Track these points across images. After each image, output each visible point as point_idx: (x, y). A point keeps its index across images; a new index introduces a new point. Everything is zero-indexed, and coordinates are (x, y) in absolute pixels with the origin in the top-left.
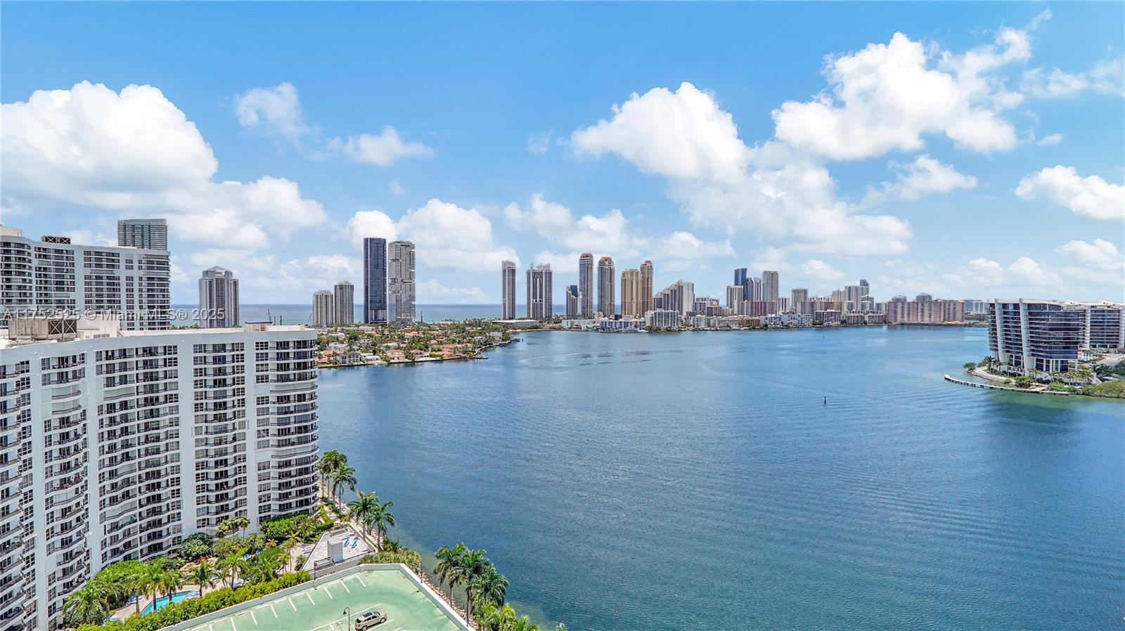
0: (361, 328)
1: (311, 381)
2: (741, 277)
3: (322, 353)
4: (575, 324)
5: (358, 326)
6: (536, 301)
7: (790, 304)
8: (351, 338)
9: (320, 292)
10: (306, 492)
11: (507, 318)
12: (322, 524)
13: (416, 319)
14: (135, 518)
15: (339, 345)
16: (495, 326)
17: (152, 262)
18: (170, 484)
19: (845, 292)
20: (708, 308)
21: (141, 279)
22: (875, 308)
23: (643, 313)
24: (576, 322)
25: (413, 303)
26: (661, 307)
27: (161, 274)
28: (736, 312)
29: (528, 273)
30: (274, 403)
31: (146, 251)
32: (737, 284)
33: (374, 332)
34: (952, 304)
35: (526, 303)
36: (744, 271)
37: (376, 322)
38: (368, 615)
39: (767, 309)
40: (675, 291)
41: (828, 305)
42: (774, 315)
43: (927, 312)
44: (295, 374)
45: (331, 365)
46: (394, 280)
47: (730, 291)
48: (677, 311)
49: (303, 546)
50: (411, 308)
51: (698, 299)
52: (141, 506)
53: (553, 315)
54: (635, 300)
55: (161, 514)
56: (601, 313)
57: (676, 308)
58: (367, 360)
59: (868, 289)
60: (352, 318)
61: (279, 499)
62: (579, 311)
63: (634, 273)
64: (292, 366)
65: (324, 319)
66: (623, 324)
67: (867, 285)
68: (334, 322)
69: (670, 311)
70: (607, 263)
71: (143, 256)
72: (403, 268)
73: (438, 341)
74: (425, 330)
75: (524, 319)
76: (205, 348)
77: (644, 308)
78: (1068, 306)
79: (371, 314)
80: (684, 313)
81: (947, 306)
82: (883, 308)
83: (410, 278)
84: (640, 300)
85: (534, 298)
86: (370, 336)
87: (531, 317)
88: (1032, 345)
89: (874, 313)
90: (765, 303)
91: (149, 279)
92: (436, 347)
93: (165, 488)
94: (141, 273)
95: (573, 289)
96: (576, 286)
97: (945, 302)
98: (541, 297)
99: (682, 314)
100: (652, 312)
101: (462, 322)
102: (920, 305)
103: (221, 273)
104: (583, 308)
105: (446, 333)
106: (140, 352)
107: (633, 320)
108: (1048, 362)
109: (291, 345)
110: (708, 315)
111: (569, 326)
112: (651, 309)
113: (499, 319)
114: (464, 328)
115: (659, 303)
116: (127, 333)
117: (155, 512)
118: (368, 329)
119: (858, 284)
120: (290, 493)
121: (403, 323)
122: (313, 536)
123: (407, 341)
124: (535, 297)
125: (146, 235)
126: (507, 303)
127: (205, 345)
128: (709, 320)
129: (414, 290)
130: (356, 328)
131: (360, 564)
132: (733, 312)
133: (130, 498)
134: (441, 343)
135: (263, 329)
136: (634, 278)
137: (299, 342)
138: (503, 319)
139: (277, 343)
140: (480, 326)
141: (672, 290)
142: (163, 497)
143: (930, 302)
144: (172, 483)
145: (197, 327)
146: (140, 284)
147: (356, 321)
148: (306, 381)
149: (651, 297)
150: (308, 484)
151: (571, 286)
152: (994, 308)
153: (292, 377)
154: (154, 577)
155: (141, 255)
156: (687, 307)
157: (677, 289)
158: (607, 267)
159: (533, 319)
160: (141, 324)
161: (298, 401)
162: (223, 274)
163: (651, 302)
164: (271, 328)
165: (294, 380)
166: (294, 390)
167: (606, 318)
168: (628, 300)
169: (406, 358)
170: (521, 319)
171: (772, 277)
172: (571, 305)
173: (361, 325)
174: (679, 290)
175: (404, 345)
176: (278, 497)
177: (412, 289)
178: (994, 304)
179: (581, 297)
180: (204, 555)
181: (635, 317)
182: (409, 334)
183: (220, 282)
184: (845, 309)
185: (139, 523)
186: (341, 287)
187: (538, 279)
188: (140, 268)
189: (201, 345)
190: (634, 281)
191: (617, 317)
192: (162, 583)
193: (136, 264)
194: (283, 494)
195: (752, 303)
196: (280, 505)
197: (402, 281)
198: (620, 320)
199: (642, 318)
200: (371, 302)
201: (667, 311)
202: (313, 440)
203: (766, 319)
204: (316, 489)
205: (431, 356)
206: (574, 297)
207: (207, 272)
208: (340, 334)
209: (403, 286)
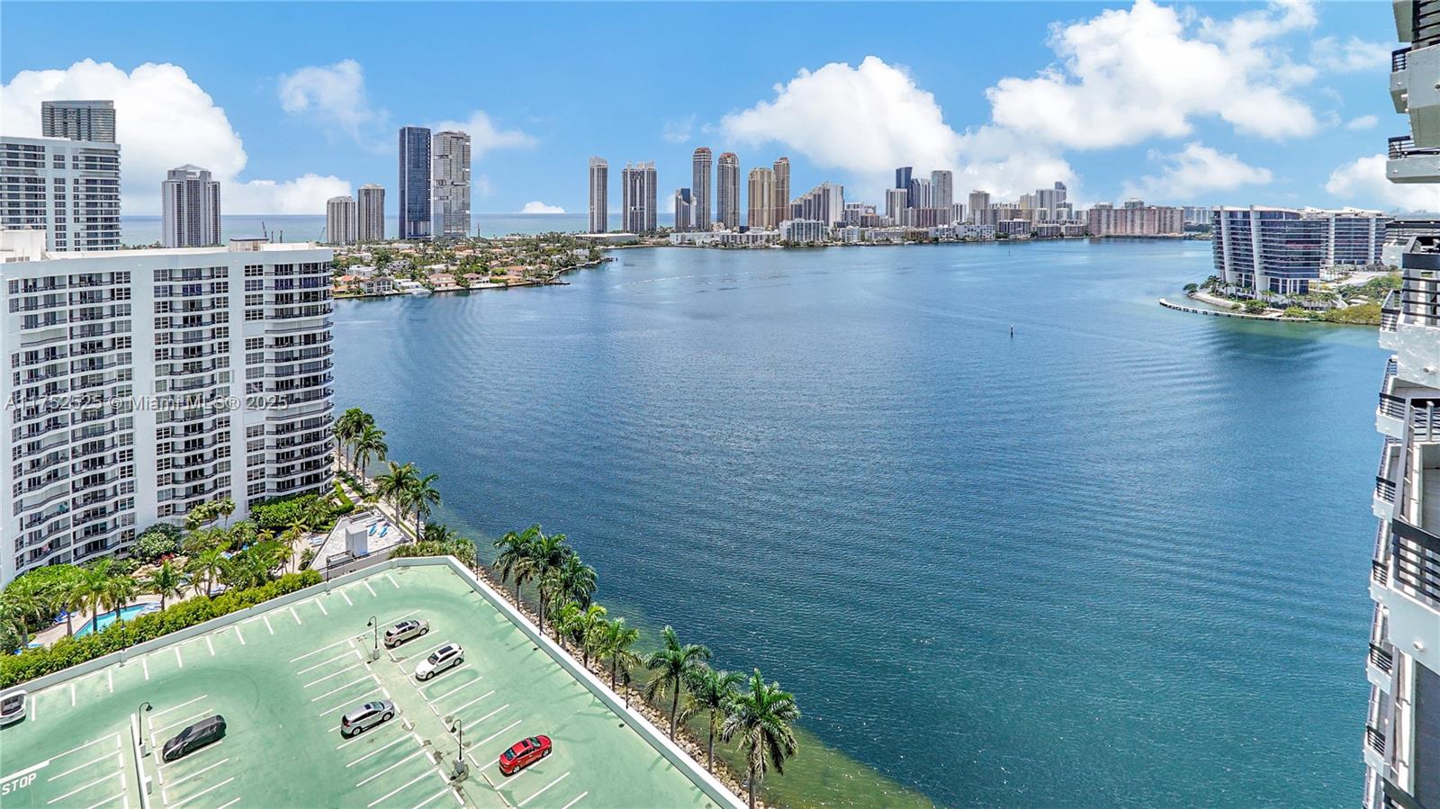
0: (395, 245)
1: (326, 316)
2: (904, 177)
3: (339, 279)
4: (688, 238)
5: (390, 243)
6: (635, 209)
7: (967, 212)
8: (380, 260)
9: (337, 198)
10: (317, 465)
11: (595, 230)
12: (337, 507)
13: (471, 234)
14: (66, 507)
15: (363, 269)
16: (580, 242)
17: (94, 159)
18: (118, 458)
19: (1035, 197)
20: (862, 217)
21: (76, 181)
22: (1073, 216)
23: (777, 224)
24: (688, 235)
25: (467, 212)
26: (800, 217)
27: (108, 175)
28: (898, 222)
29: (625, 174)
30: (271, 346)
31: (84, 143)
32: (899, 186)
33: (413, 251)
34: (1169, 212)
35: (621, 212)
36: (909, 170)
37: (415, 237)
38: (403, 625)
39: (938, 217)
40: (819, 195)
41: (1015, 213)
42: (946, 226)
43: (1138, 222)
44: (300, 308)
45: (352, 295)
46: (441, 183)
47: (890, 195)
48: (821, 221)
49: (312, 537)
50: (464, 220)
51: (849, 206)
52: (75, 490)
53: (658, 226)
54: (766, 208)
55: (104, 500)
56: (722, 224)
57: (821, 216)
58: (403, 288)
59: (1065, 194)
60: (383, 232)
61: (277, 475)
62: (693, 222)
63: (766, 173)
64: (296, 297)
65: (343, 234)
66: (751, 238)
67: (1064, 188)
68: (357, 238)
69: (812, 221)
70: (729, 160)
71: (80, 151)
72: (454, 166)
73: (501, 262)
74: (483, 248)
75: (618, 232)
76: (171, 274)
77: (779, 217)
78: (1308, 213)
79: (409, 227)
80: (831, 225)
81: (1162, 214)
82: (1084, 217)
83: (464, 180)
84: (773, 207)
85: (632, 205)
86: (407, 256)
87: (628, 229)
88: (1265, 262)
89: (1073, 223)
90: (935, 211)
91: (88, 181)
92: (498, 270)
93: (110, 465)
94: (77, 174)
95: (685, 193)
96: (689, 190)
97: (1160, 209)
98: (642, 203)
99: (828, 225)
100: (790, 223)
101: (534, 237)
102: (1129, 213)
103: (194, 174)
104: (698, 218)
105: (513, 251)
106: (76, 281)
107: (764, 233)
108: (1285, 282)
109: (296, 269)
110: (862, 226)
111: (679, 241)
112: (787, 219)
113: (585, 233)
114: (537, 245)
115: (798, 211)
116: (55, 256)
117: (95, 497)
118: (405, 247)
119: (1052, 187)
120: (293, 467)
121: (453, 238)
122: (326, 523)
123: (458, 263)
124: (633, 203)
125: (84, 122)
126: (595, 212)
127: (171, 271)
128: (864, 232)
129: (469, 196)
130: (388, 246)
131: (391, 558)
132: (894, 222)
133: (59, 479)
134: (506, 264)
135: (256, 248)
136: (766, 179)
137: (307, 266)
138: (590, 233)
139: (276, 266)
140: (558, 242)
141: (815, 195)
142: (108, 477)
143: (1142, 209)
144: (121, 457)
145: (158, 246)
146: (76, 189)
147: (387, 237)
148: (317, 317)
149: (788, 202)
150: (318, 453)
151: (682, 190)
152: (1219, 216)
153: (296, 312)
154: (94, 586)
155: (76, 149)
156: (835, 216)
157: (821, 193)
158: (729, 166)
159: (632, 231)
160: (77, 243)
161: (306, 344)
162: (198, 174)
163: (788, 209)
164: (266, 247)
165: (300, 315)
166: (299, 329)
167: (729, 231)
168: (757, 207)
169: (458, 284)
170: (614, 232)
171: (944, 179)
172: (682, 213)
173: (395, 242)
174: (824, 194)
175: (455, 268)
176: (275, 472)
177: (466, 193)
178: (1219, 212)
179: (695, 203)
180: (167, 554)
181: (766, 230)
182: (460, 253)
183: (194, 186)
184: (1036, 217)
185: (72, 513)
186: (367, 192)
187: (638, 181)
188: (76, 167)
189: (165, 271)
190: (766, 184)
191: (743, 230)
192: (106, 594)
193: (69, 162)
194: (283, 468)
195: (919, 211)
196: (278, 483)
197: (452, 183)
198: (747, 233)
199: (776, 230)
200: (409, 212)
201: (808, 221)
202: (326, 394)
203: (937, 230)
204: (330, 460)
205: (491, 281)
206: (686, 204)
207: (174, 172)
208: (365, 254)
209: (454, 190)
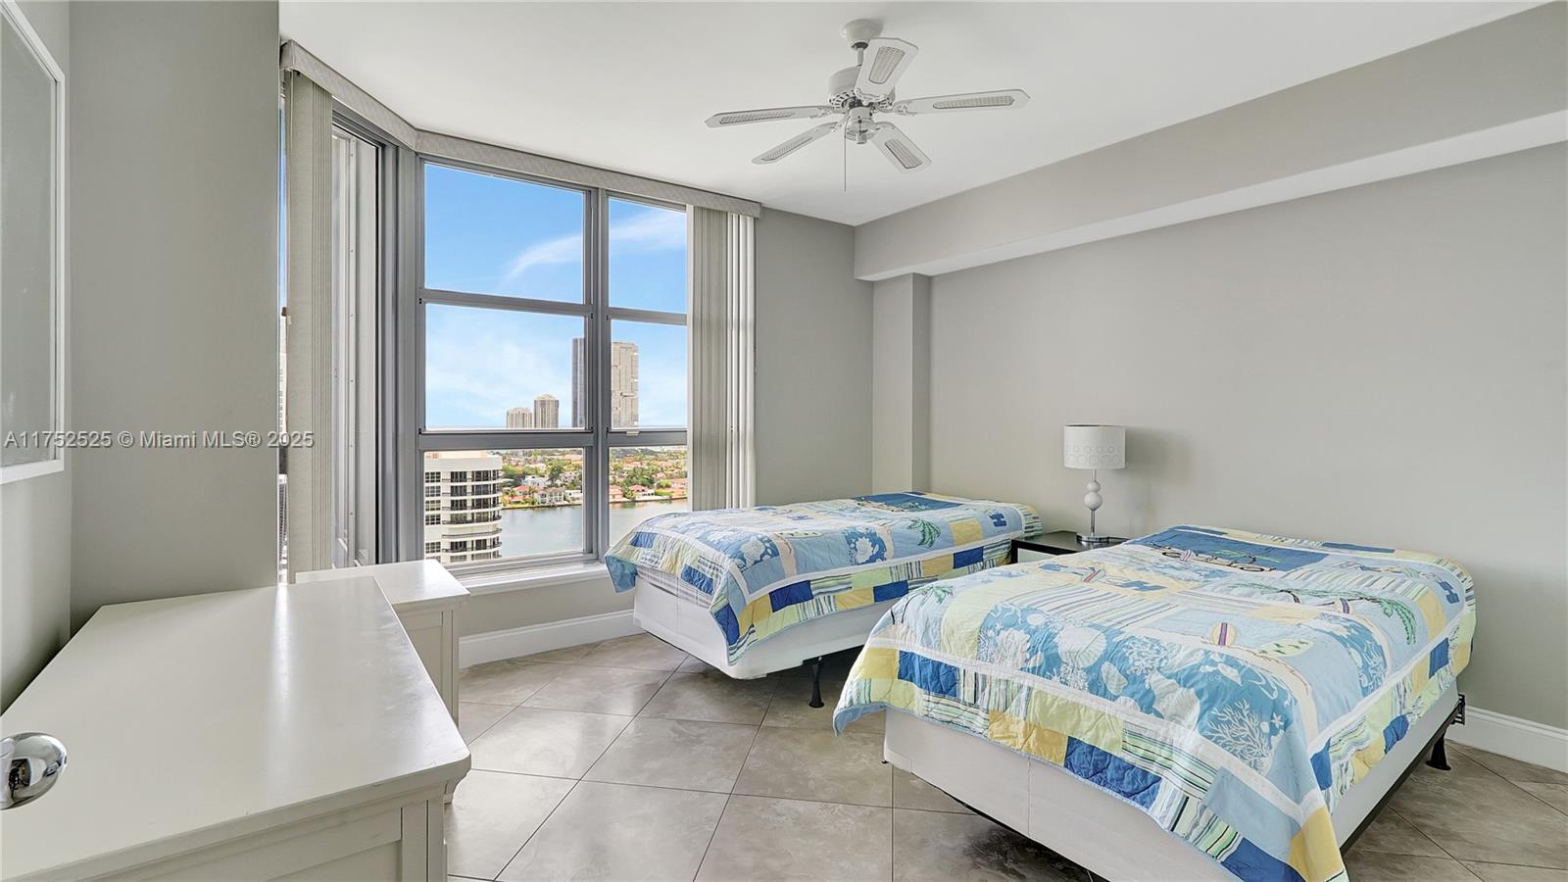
0: (567, 456)
1: (494, 522)
3: (515, 489)
5: (561, 453)
8: (551, 470)
9: (515, 409)
15: (538, 479)
30: (447, 551)
44: (473, 514)
45: (527, 505)
58: (574, 499)
64: (469, 504)
72: (623, 376)
73: (667, 475)
74: (650, 461)
83: (632, 392)
86: (577, 467)
92: (664, 482)
105: (677, 465)
109: (469, 476)
118: (575, 458)
123: (625, 475)
129: (637, 409)
130: (561, 457)
134: (671, 477)
135: (435, 456)
137: (479, 473)
139: (452, 473)
148: (486, 523)
153: (469, 518)
161: (477, 549)
164: (444, 455)
165: (472, 522)
166: (472, 535)
169: (624, 496)
175: (622, 480)
177: (635, 406)
182: (628, 466)
186: (543, 403)
197: (621, 394)
205: (656, 494)
208: (539, 465)
209: (623, 401)
